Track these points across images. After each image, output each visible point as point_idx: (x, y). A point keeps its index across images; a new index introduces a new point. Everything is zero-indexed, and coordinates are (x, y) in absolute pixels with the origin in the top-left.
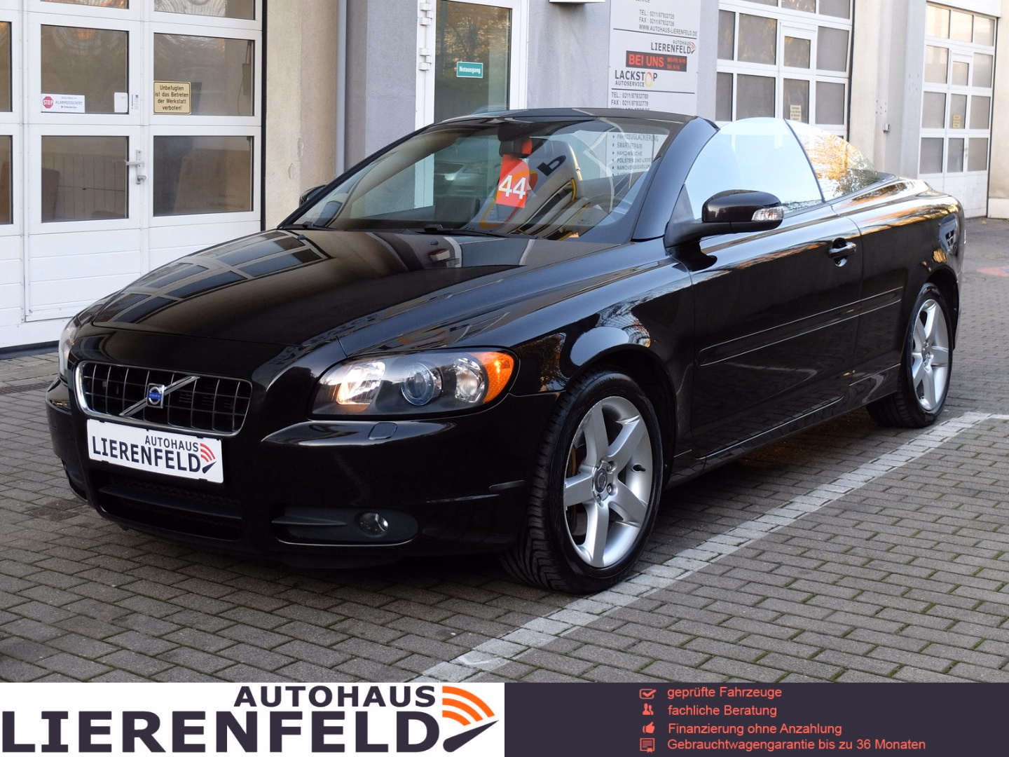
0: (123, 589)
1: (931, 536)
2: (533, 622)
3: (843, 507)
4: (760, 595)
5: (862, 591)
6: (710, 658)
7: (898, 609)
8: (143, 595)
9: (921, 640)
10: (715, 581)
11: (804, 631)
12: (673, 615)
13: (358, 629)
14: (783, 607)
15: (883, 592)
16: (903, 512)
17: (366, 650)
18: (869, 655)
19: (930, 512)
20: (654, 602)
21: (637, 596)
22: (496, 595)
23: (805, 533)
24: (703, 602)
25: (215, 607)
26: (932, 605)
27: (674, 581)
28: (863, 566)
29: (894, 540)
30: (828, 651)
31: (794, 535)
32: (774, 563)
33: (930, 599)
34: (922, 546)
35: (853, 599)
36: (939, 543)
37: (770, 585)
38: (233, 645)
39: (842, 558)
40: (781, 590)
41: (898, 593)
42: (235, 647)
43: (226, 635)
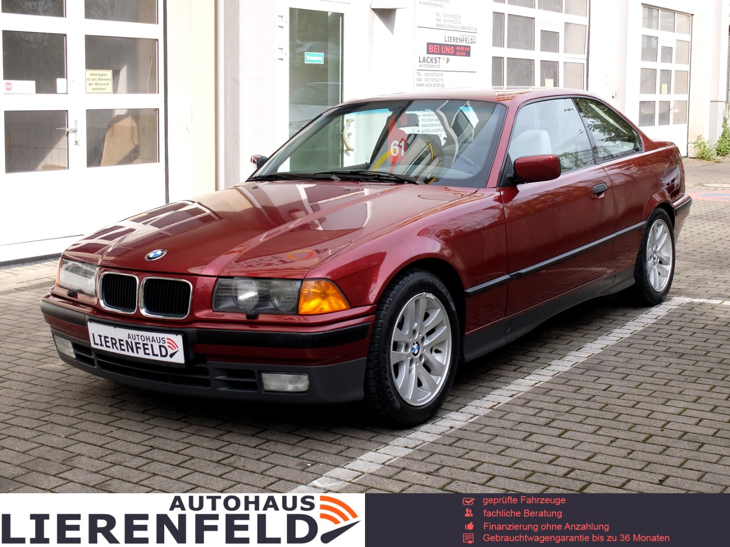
0: (70, 439)
1: (649, 387)
2: (366, 455)
3: (586, 368)
4: (528, 432)
5: (601, 427)
6: (493, 478)
7: (626, 440)
8: (84, 442)
9: (643, 461)
10: (495, 423)
11: (560, 456)
12: (466, 447)
13: (240, 463)
14: (545, 440)
15: (615, 427)
16: (629, 370)
17: (246, 478)
18: (606, 473)
19: (649, 370)
20: (453, 438)
21: (440, 434)
22: (339, 436)
23: (559, 387)
24: (487, 437)
25: (137, 449)
26: (651, 436)
27: (467, 423)
28: (600, 410)
29: (622, 390)
30: (576, 471)
31: (551, 388)
32: (538, 408)
33: (648, 432)
34: (643, 394)
35: (594, 433)
36: (655, 391)
37: (534, 424)
38: (150, 477)
39: (587, 404)
40: (543, 428)
41: (626, 428)
42: (152, 478)
43: (145, 470)
